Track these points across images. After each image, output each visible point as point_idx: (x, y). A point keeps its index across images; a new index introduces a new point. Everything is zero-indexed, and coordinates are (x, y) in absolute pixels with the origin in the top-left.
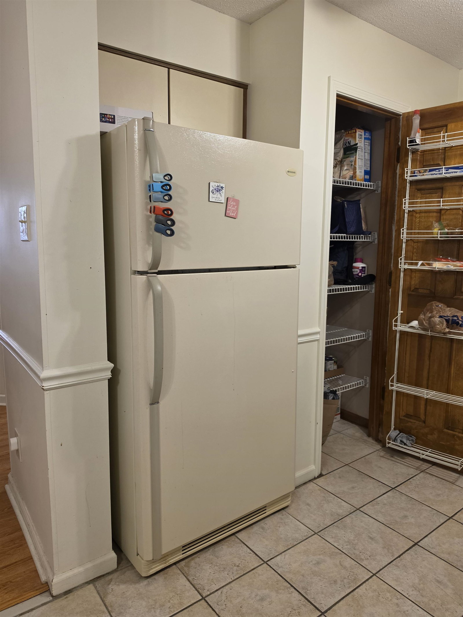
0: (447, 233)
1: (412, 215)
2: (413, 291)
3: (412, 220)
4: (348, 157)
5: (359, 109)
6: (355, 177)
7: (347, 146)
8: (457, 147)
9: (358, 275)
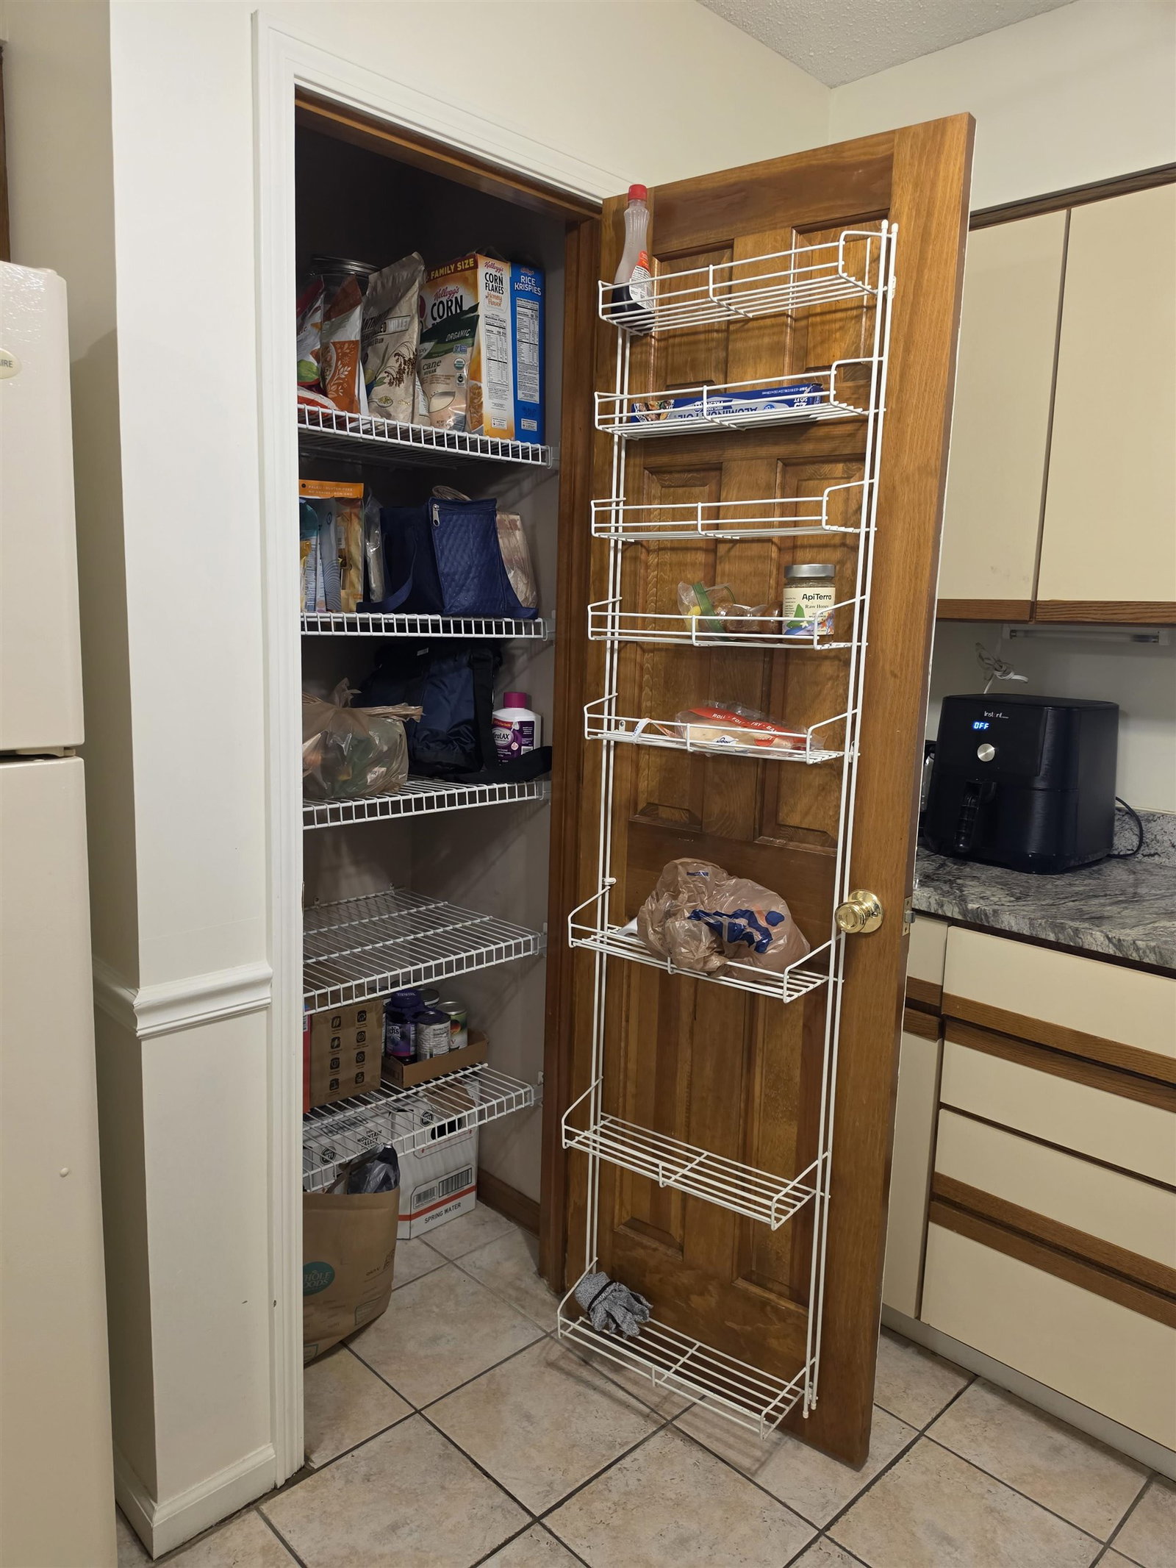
0: (725, 627)
1: (635, 559)
2: (643, 813)
3: (635, 573)
4: (450, 351)
5: (485, 188)
6: (480, 422)
7: (454, 313)
8: (761, 323)
9: (508, 747)
